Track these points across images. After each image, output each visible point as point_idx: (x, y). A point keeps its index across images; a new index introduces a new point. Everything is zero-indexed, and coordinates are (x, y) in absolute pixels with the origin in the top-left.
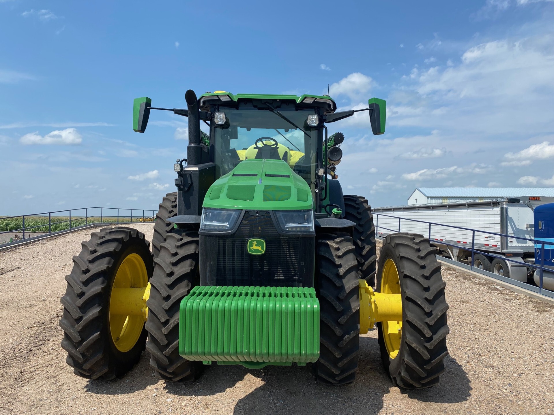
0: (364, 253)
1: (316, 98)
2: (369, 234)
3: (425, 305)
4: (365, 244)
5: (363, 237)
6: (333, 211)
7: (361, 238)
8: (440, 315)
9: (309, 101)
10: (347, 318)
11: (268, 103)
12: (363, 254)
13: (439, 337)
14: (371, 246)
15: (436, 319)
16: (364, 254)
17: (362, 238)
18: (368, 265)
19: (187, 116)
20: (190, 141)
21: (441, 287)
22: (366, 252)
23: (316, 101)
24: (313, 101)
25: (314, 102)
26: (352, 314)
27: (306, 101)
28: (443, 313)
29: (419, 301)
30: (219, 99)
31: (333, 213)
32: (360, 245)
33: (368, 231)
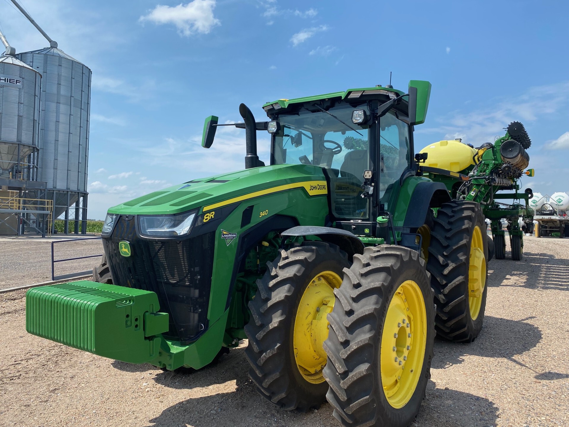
0: (446, 272)
1: (364, 91)
2: (455, 249)
3: (339, 332)
4: (449, 262)
5: (446, 252)
6: (378, 220)
7: (443, 254)
8: (355, 348)
9: (357, 95)
10: (263, 334)
11: (317, 104)
12: (444, 274)
13: (353, 375)
14: (456, 264)
15: (349, 352)
16: (446, 274)
17: (445, 254)
18: (451, 288)
19: (244, 128)
20: (248, 152)
21: (364, 313)
22: (448, 272)
23: (363, 94)
24: (360, 94)
25: (362, 95)
26: (268, 330)
27: (352, 96)
28: (359, 346)
29: (335, 326)
30: (273, 109)
31: (379, 223)
32: (441, 262)
33: (455, 246)
